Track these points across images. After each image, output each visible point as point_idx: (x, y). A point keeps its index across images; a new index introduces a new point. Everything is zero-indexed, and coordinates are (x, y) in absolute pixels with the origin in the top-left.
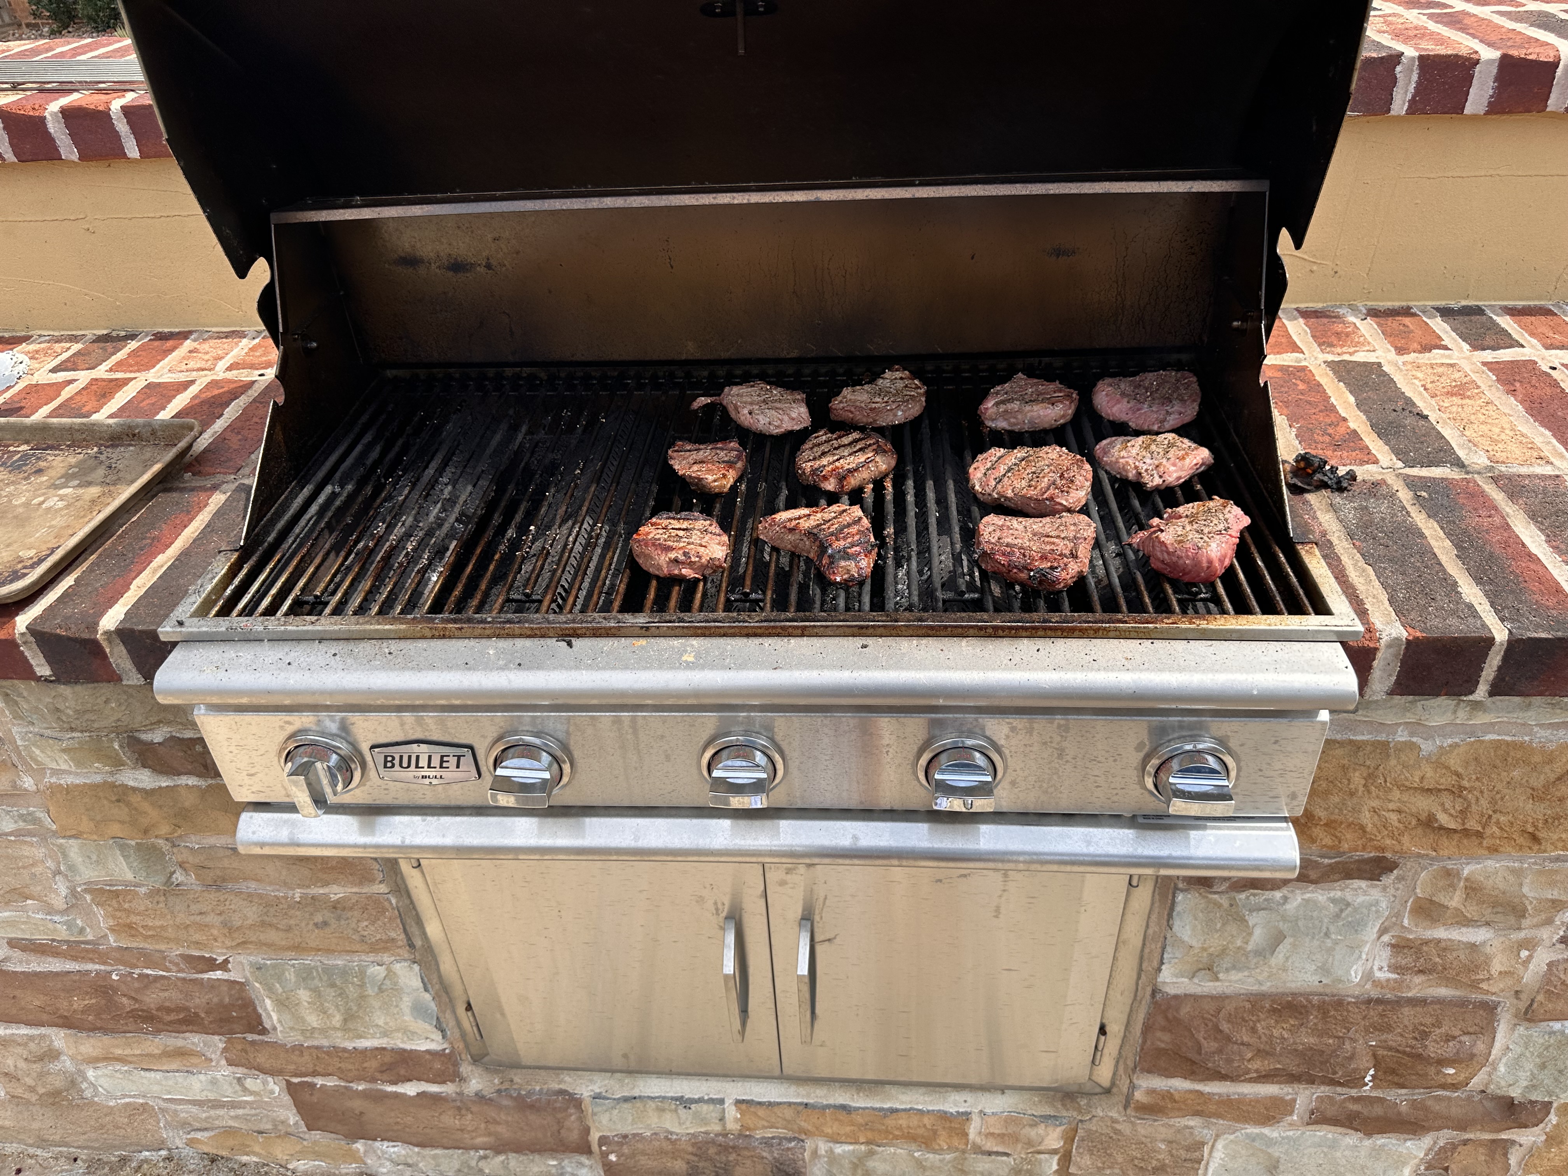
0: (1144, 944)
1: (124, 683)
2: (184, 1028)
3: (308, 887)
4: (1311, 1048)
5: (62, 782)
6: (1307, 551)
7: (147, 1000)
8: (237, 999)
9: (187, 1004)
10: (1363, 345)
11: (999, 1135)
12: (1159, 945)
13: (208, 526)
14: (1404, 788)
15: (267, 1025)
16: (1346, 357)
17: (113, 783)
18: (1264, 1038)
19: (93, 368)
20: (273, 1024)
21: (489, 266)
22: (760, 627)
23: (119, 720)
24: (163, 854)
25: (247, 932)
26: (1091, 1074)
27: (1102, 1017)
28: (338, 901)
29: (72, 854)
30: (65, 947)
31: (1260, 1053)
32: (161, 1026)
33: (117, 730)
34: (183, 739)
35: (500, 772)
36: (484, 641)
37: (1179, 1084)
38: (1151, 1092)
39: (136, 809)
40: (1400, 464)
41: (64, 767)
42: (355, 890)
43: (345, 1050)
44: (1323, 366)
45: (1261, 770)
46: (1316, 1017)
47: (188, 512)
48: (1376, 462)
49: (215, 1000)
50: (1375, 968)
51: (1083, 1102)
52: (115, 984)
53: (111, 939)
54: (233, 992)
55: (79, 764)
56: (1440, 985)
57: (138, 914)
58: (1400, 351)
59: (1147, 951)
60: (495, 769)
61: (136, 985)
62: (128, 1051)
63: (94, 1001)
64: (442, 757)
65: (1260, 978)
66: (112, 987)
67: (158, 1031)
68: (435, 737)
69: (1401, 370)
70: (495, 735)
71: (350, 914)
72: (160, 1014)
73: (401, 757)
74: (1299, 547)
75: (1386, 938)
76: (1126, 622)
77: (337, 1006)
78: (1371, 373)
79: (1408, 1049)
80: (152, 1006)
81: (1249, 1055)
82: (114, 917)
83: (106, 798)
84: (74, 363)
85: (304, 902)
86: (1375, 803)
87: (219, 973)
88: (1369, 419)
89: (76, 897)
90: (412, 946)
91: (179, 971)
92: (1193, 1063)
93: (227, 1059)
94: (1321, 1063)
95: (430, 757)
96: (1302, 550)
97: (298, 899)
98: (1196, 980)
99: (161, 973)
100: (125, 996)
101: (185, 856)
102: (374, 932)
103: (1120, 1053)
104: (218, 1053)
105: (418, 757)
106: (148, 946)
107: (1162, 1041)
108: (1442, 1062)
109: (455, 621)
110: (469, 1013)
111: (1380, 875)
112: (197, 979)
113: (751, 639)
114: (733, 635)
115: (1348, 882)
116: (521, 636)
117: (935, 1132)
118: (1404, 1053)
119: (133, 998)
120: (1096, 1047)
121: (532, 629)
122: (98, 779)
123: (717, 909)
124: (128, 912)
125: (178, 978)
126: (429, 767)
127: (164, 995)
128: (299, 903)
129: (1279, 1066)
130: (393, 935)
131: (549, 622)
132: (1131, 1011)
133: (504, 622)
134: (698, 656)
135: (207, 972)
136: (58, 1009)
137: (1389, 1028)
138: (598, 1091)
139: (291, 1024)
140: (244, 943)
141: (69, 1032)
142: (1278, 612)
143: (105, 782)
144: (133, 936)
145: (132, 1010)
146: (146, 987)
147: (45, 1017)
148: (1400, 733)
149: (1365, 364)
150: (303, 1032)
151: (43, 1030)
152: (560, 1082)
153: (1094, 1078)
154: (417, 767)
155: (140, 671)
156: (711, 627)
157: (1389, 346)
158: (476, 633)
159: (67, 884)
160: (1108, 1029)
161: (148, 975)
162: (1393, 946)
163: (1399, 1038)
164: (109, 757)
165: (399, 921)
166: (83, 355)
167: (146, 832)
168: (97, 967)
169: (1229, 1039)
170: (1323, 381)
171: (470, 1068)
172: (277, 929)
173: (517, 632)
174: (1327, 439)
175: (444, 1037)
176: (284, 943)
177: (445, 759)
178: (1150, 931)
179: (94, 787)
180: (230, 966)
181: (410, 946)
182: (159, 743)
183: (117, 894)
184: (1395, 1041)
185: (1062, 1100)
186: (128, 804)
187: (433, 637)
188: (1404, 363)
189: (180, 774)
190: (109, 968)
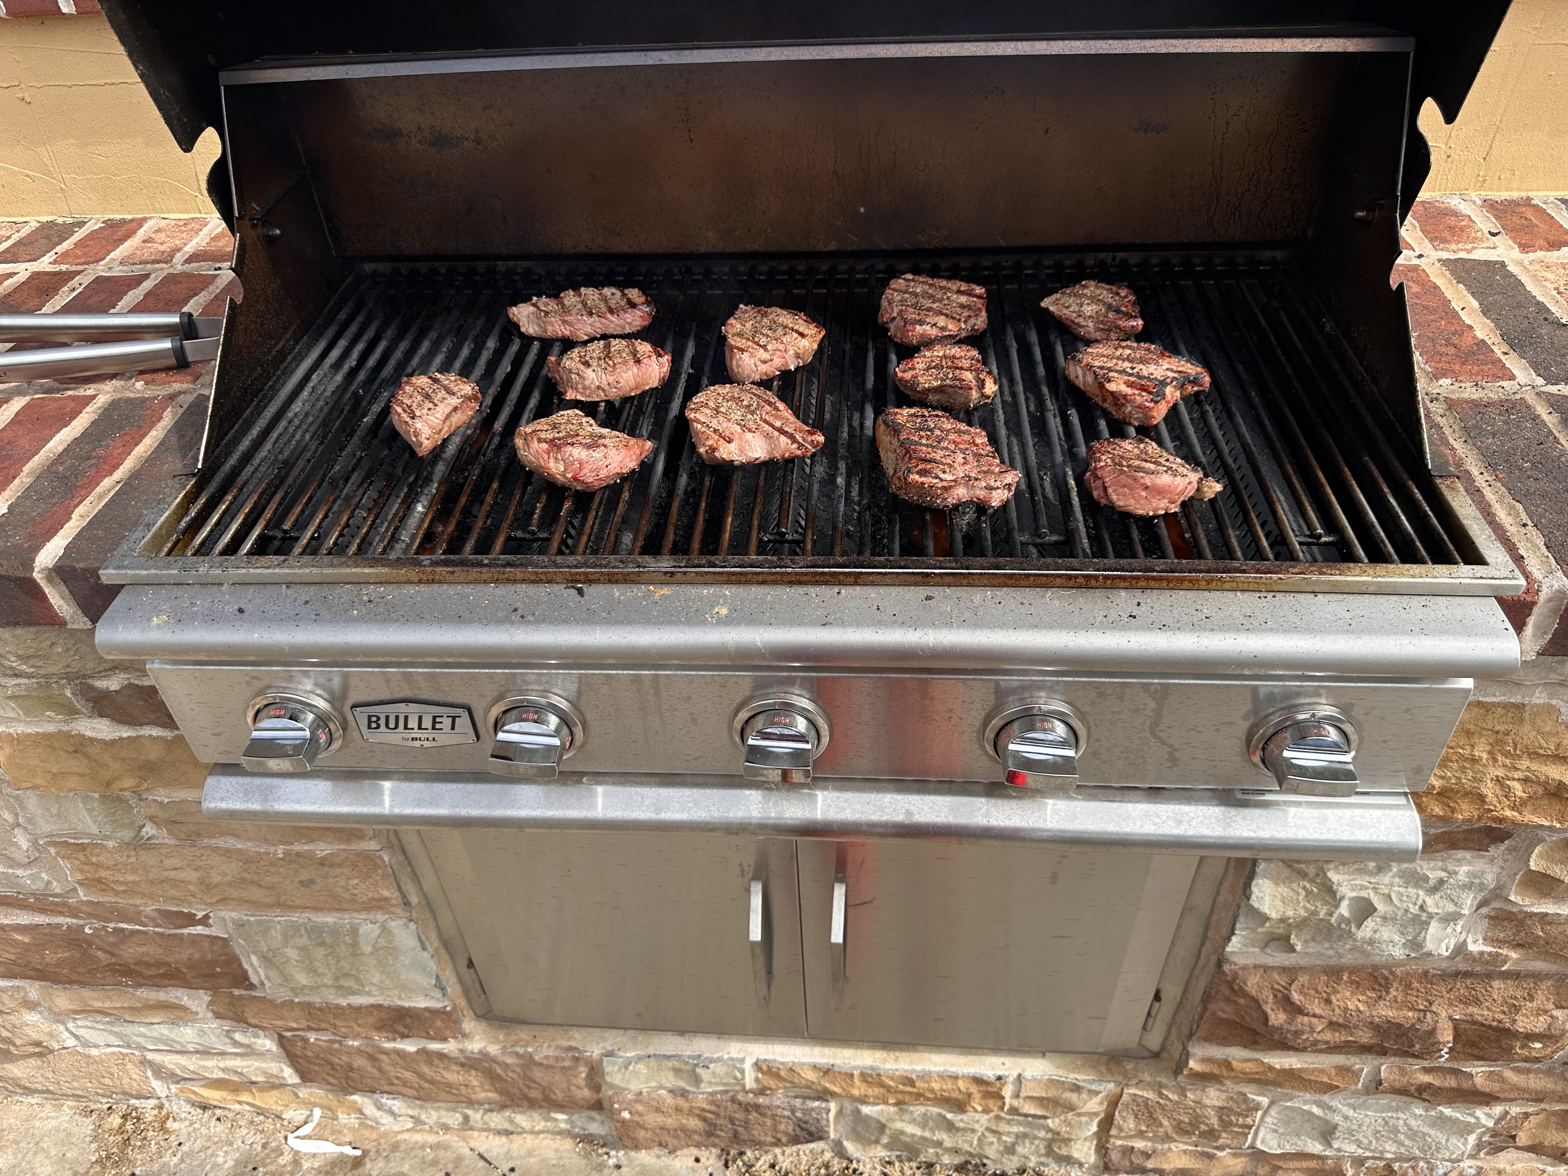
0: (1212, 912)
1: (69, 627)
2: (166, 982)
3: (292, 844)
4: (1389, 1022)
5: (11, 731)
6: (1448, 486)
7: (125, 955)
8: (221, 955)
9: (168, 959)
10: (1481, 240)
11: (1037, 1098)
12: (1231, 913)
13: (162, 443)
14: (1534, 755)
15: (254, 980)
16: (1463, 255)
17: (68, 733)
18: (1337, 1011)
19: (35, 260)
20: (260, 980)
21: (478, 141)
22: (806, 574)
23: (68, 666)
24: (131, 807)
25: (227, 889)
26: (1141, 1038)
27: (1159, 983)
28: (325, 858)
29: (30, 807)
30: (32, 900)
31: (1333, 1025)
32: (141, 980)
33: (68, 677)
34: (143, 687)
35: (501, 736)
36: (480, 587)
37: (1237, 1054)
38: (1205, 1060)
39: (96, 761)
40: (1540, 381)
41: (11, 715)
42: (342, 847)
43: (338, 1007)
44: (1438, 265)
45: (1385, 742)
46: (1397, 990)
47: (140, 427)
48: (1512, 377)
49: (197, 956)
50: (1469, 940)
51: (1129, 1066)
52: (88, 938)
53: (81, 893)
54: (215, 948)
55: (27, 713)
56: (1538, 959)
57: (108, 868)
58: (1525, 248)
59: (1215, 918)
60: (496, 733)
61: (111, 939)
62: (107, 1004)
63: (67, 954)
64: (434, 718)
65: (1341, 951)
66: (86, 941)
67: (139, 985)
68: (426, 695)
69: (1528, 271)
70: (496, 694)
71: (338, 871)
72: (138, 968)
73: (387, 718)
74: (1438, 481)
75: (1484, 910)
76: (1244, 572)
77: (328, 965)
78: (1495, 272)
79: (1495, 1024)
80: (130, 960)
81: (1320, 1028)
82: (82, 871)
83: (62, 749)
84: (14, 254)
85: (287, 858)
86: (1500, 772)
87: (199, 928)
88: (1498, 326)
89: (38, 850)
90: (407, 904)
91: (156, 926)
92: (1256, 1032)
93: (214, 1012)
94: (1397, 1036)
95: (420, 718)
96: (1443, 485)
97: (281, 856)
98: (1268, 951)
99: (137, 927)
100: (100, 949)
101: (153, 810)
102: (363, 890)
103: (1174, 1019)
104: (204, 1006)
105: (406, 718)
106: (122, 901)
107: (1224, 1012)
108: (1530, 1037)
109: (446, 563)
110: (472, 971)
111: (1488, 846)
112: (176, 934)
113: (795, 587)
114: (775, 583)
115: (1450, 852)
116: (523, 581)
117: (969, 1095)
118: (1490, 1027)
119: (109, 953)
120: (1149, 1014)
121: (536, 573)
122: (51, 728)
123: (742, 871)
124: (98, 866)
125: (156, 933)
126: (420, 728)
127: (140, 950)
128: (282, 859)
129: (1350, 1038)
130: (386, 893)
131: (556, 566)
132: (1190, 978)
133: (505, 566)
134: (733, 609)
135: (186, 927)
136: (30, 962)
137: (1477, 1002)
138: (610, 1048)
139: (280, 981)
140: (225, 899)
141: (43, 983)
142: (1420, 561)
143: (60, 732)
144: (104, 890)
145: (109, 965)
146: (122, 941)
147: (17, 970)
148: (1537, 694)
149: (1487, 263)
150: (292, 989)
151: (16, 983)
152: (569, 1039)
153: (1143, 1042)
154: (406, 728)
155: (86, 613)
156: (746, 574)
157: (1512, 243)
158: (470, 578)
159: (28, 836)
160: (1162, 996)
161: (123, 930)
162: (1491, 918)
163: (1486, 1013)
164: (62, 705)
165: (392, 878)
166: (25, 245)
167: (108, 784)
168: (69, 920)
169: (1300, 1011)
170: (1439, 282)
171: (473, 1024)
172: (260, 886)
173: (519, 576)
174: (1451, 350)
175: (444, 995)
176: (267, 900)
177: (438, 720)
178: (1221, 899)
179: (47, 737)
180: (211, 921)
181: (405, 904)
182: (116, 691)
183: (83, 847)
184: (1482, 1015)
185: (1107, 1063)
186: (86, 756)
187: (420, 582)
188: (1531, 263)
189: (141, 724)
190: (81, 922)
